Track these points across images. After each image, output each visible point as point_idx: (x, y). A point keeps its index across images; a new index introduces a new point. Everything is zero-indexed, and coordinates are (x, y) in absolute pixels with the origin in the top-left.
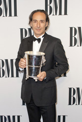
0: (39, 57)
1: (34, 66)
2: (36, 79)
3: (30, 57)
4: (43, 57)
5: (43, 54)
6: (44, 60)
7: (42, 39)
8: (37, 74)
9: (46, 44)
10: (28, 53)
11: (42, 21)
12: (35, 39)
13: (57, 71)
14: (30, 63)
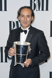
0: (26, 47)
1: (21, 55)
2: (23, 65)
3: (18, 47)
4: (29, 47)
5: (28, 44)
6: (30, 49)
7: (28, 31)
8: (24, 61)
9: (31, 35)
10: (16, 43)
11: (28, 16)
12: (22, 31)
13: (41, 59)
14: (18, 52)
